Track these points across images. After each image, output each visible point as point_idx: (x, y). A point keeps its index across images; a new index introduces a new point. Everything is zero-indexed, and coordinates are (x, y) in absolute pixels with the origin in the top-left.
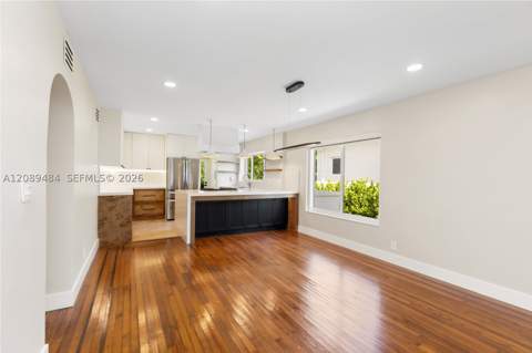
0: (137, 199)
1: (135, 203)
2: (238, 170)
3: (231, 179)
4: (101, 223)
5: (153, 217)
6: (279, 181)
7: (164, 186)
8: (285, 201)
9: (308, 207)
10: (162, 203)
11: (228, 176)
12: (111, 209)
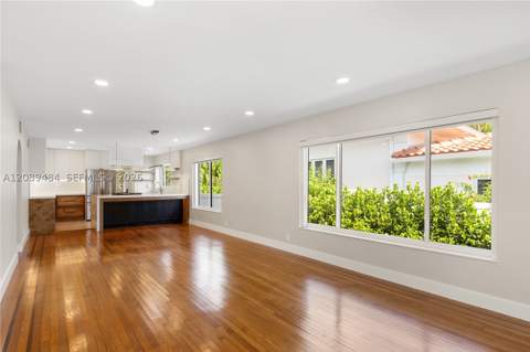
0: (60, 204)
1: (57, 207)
2: (154, 178)
3: (147, 186)
4: (31, 218)
5: (75, 219)
6: (178, 187)
7: (83, 193)
8: (181, 201)
9: (195, 205)
10: (83, 207)
11: (144, 183)
12: (39, 208)
